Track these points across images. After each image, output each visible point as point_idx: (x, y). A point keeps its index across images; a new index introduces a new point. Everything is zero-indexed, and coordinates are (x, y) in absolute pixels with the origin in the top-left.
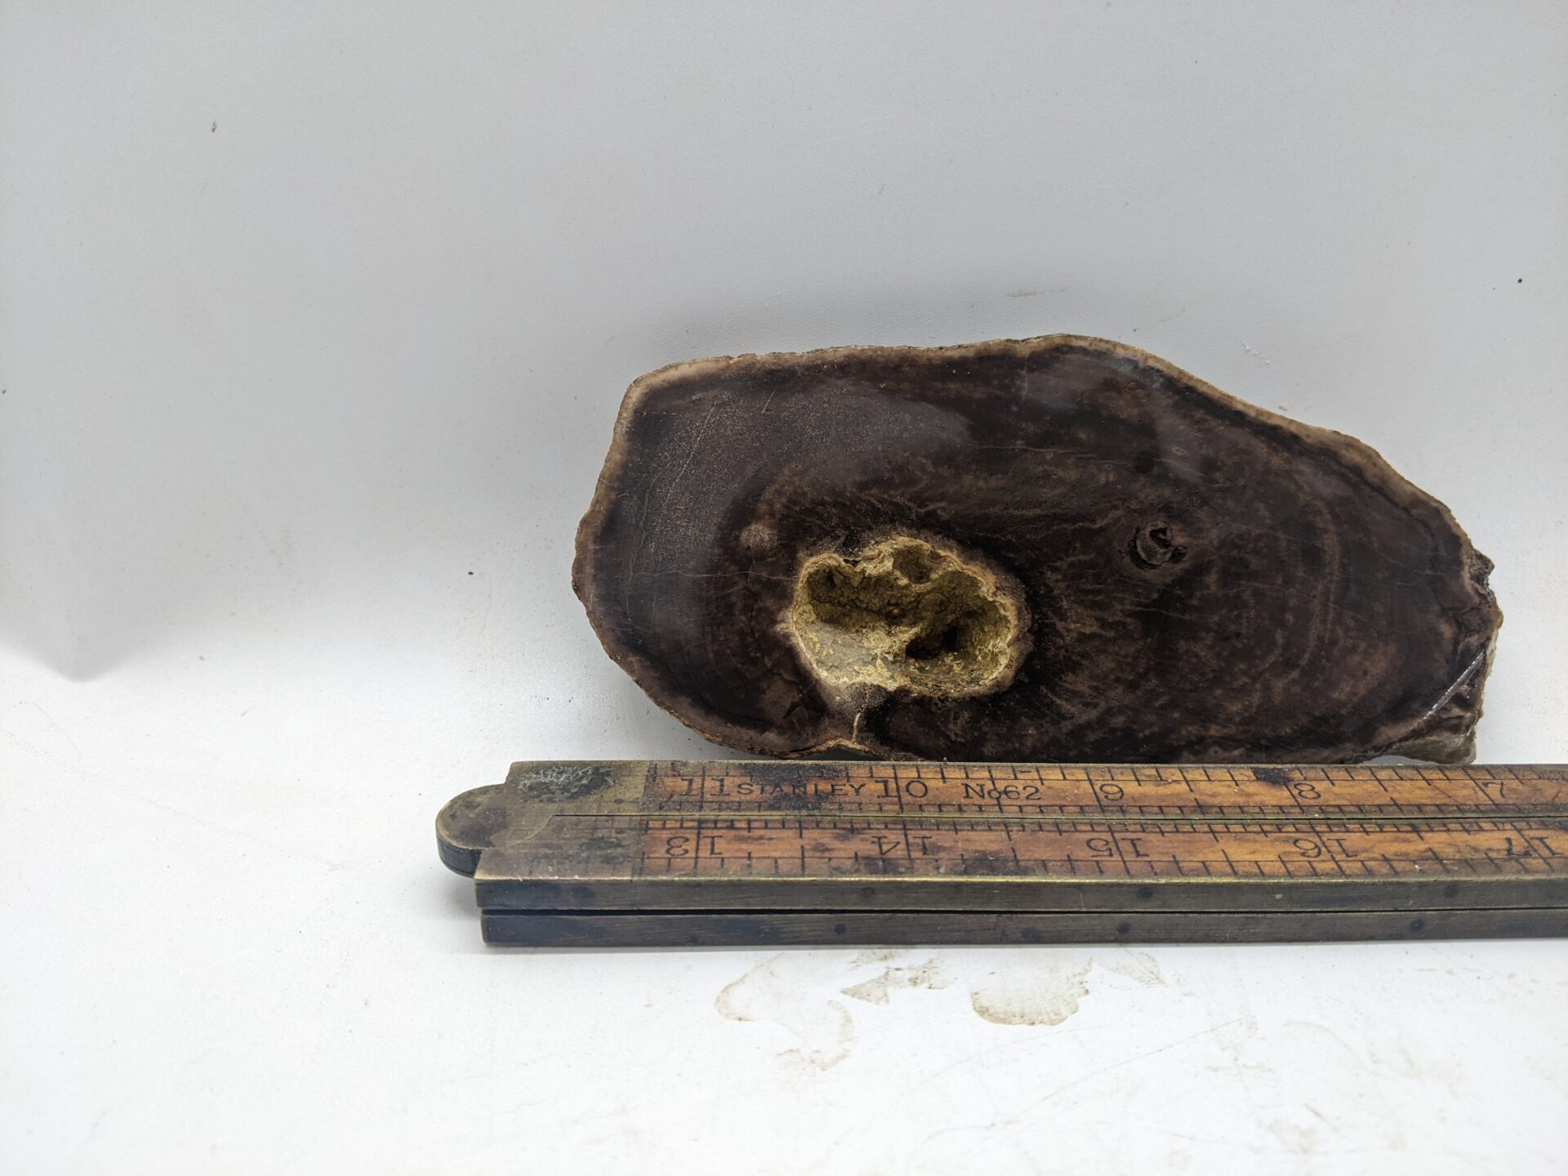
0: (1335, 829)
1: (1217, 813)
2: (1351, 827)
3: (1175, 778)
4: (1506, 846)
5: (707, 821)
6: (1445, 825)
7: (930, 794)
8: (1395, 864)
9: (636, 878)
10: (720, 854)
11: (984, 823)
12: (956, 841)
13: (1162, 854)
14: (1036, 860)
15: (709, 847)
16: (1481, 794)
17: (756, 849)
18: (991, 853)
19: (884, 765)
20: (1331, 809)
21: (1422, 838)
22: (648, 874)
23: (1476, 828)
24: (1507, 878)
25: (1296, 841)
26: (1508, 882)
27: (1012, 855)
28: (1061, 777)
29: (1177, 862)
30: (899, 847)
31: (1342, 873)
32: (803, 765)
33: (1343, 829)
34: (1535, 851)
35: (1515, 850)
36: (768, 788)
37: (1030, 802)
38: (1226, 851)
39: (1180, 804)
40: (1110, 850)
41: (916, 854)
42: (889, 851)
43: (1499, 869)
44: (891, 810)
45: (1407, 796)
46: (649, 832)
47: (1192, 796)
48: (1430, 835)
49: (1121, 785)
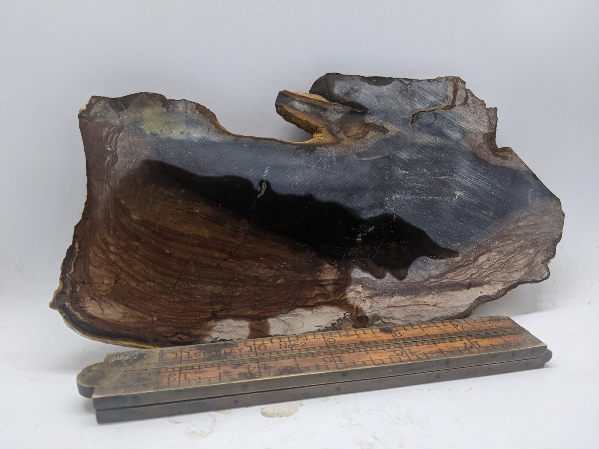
0: (408, 346)
1: (367, 344)
2: (413, 344)
3: (353, 334)
4: (464, 345)
5: (183, 368)
6: (444, 341)
7: (267, 348)
8: (428, 355)
9: (156, 391)
10: (188, 379)
11: (286, 357)
12: (277, 364)
13: (350, 360)
14: (305, 367)
15: (184, 377)
16: (455, 329)
17: (201, 375)
18: (289, 367)
19: (250, 341)
20: (406, 339)
21: (436, 346)
22: (160, 389)
23: (454, 340)
24: (465, 356)
25: (394, 351)
26: (466, 357)
27: (296, 366)
28: (314, 338)
29: (354, 362)
30: (256, 368)
31: (410, 360)
32: (220, 344)
33: (410, 345)
34: (474, 346)
35: (468, 346)
36: (206, 354)
37: (303, 347)
38: (371, 357)
39: (355, 342)
40: (331, 361)
41: (262, 370)
42: (252, 370)
43: (462, 353)
44: (253, 356)
45: (431, 332)
46: (161, 374)
47: (359, 339)
48: (439, 344)
49: (334, 338)
